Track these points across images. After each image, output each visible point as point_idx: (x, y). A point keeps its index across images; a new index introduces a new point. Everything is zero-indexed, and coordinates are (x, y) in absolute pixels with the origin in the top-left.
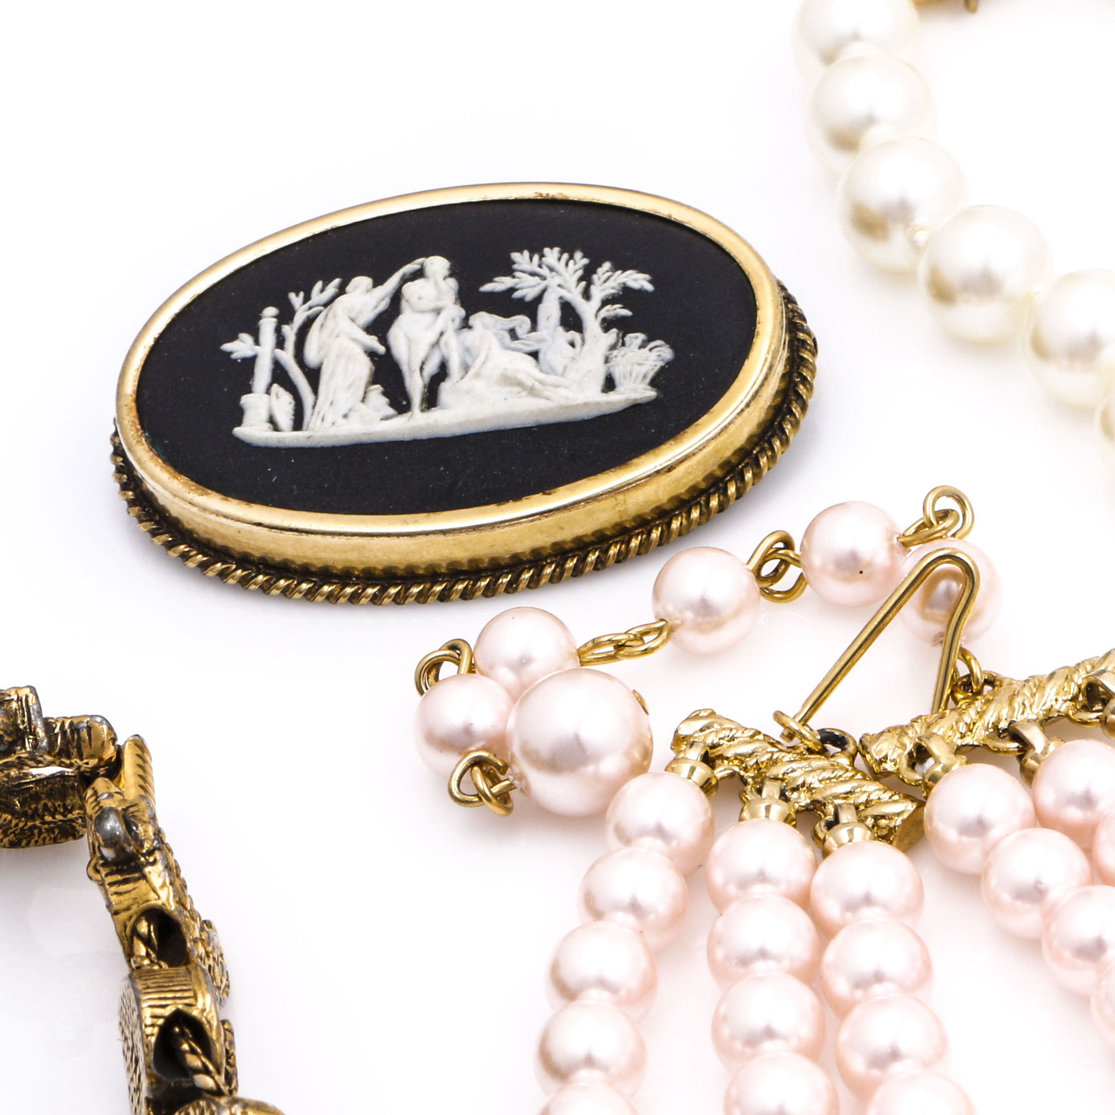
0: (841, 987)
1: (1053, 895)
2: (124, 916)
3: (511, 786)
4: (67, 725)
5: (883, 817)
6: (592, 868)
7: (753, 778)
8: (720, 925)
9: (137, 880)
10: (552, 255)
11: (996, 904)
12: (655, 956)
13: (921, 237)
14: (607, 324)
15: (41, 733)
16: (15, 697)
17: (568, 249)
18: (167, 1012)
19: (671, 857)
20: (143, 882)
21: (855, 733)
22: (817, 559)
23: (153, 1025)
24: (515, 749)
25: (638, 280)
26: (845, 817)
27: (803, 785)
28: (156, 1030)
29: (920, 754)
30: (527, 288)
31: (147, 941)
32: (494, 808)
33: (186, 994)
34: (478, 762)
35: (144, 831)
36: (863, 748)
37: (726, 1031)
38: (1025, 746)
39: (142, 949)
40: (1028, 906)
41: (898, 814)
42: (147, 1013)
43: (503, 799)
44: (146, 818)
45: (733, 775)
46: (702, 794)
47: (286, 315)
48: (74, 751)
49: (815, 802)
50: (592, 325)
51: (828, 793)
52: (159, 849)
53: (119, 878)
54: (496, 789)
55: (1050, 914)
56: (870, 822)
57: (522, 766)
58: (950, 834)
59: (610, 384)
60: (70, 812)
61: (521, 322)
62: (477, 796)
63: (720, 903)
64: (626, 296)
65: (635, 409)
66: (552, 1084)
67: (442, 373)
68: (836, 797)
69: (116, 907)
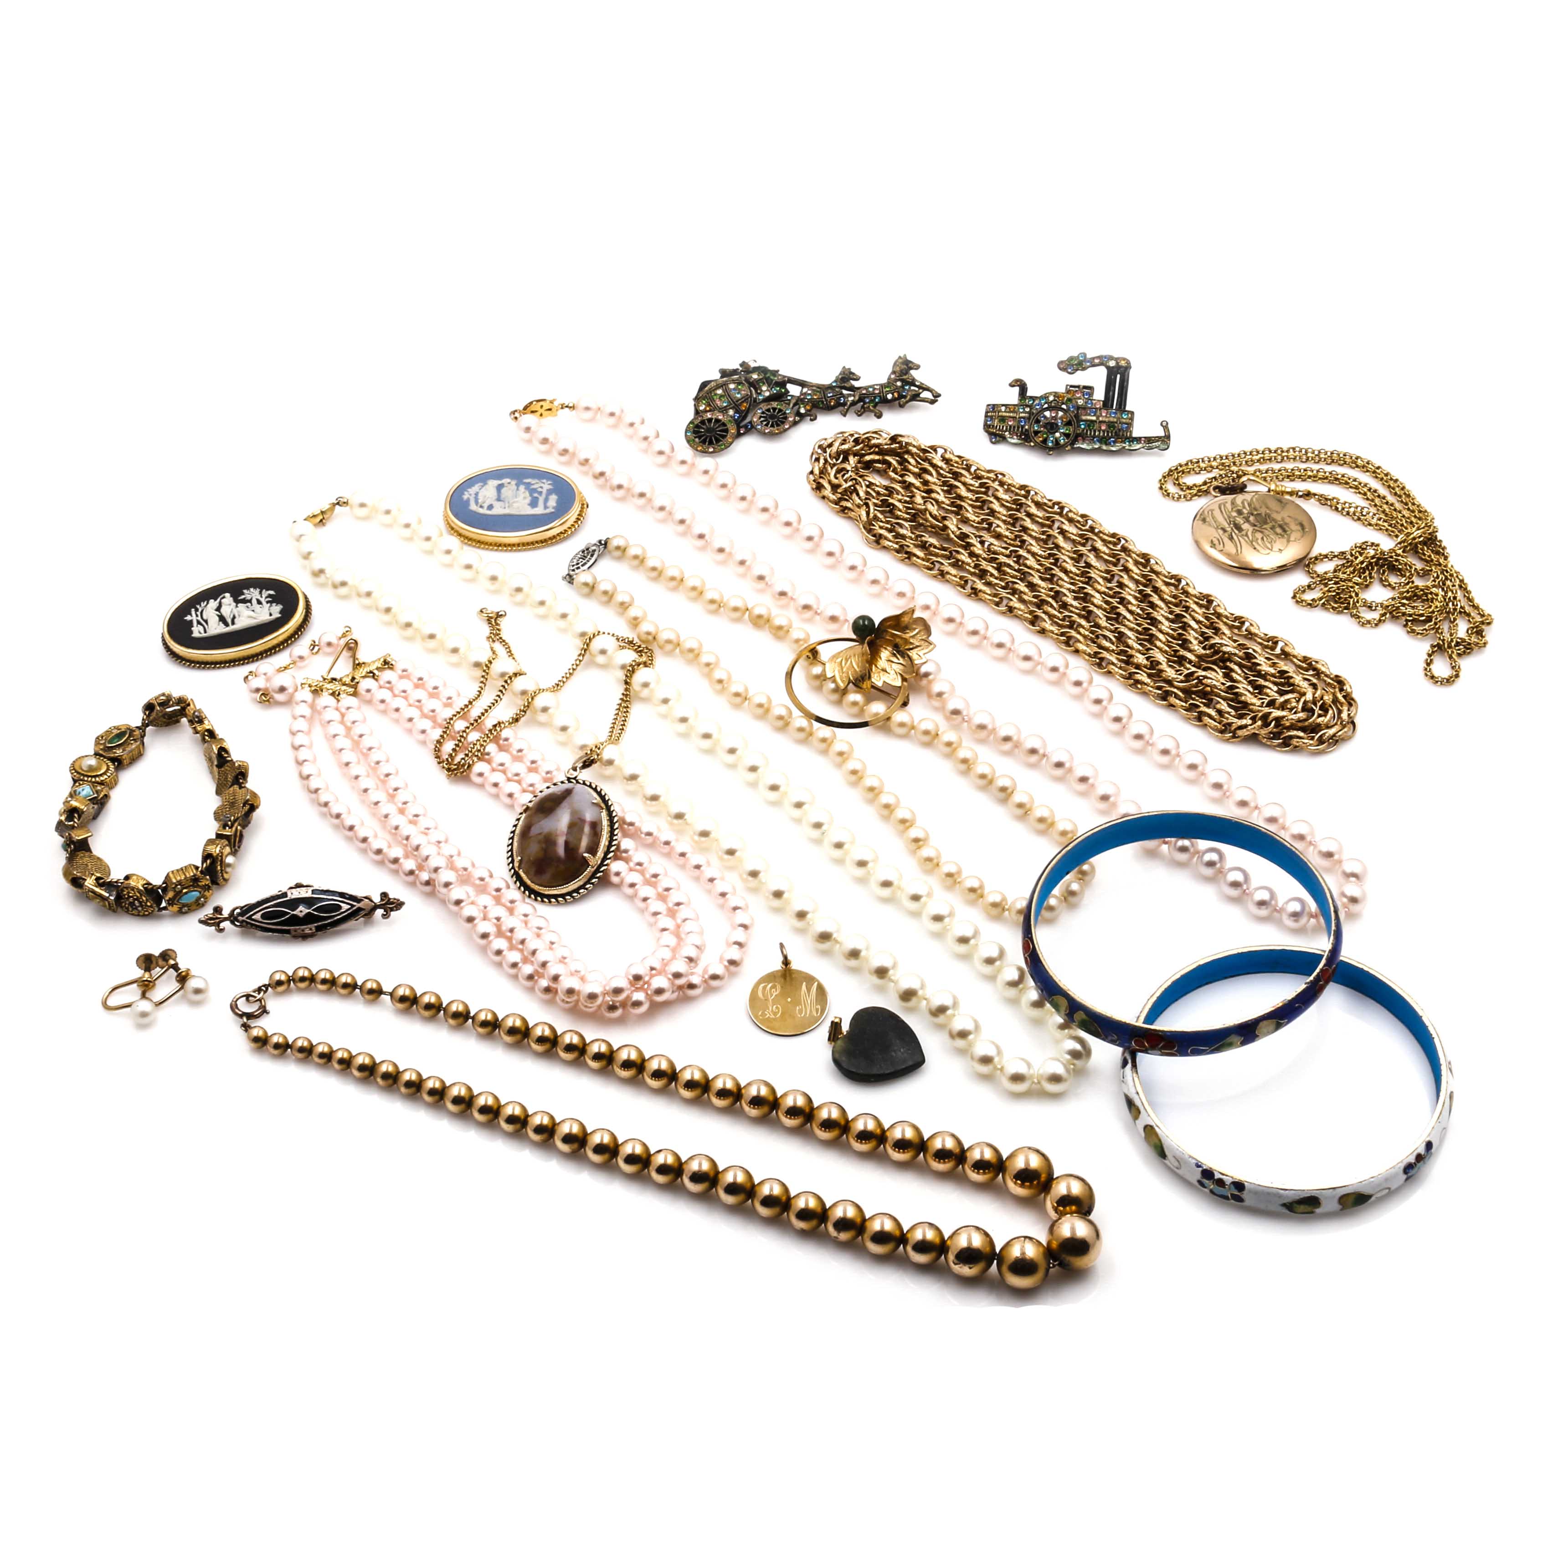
0: (349, 724)
1: (388, 700)
2: (200, 734)
3: (270, 698)
6: (293, 712)
7: (319, 688)
8: (322, 717)
10: (252, 589)
11: (375, 705)
12: (310, 725)
13: (328, 576)
14: (267, 602)
15: (173, 702)
17: (255, 588)
18: (217, 750)
19: (307, 706)
20: (203, 726)
21: (338, 678)
22: (322, 644)
23: (215, 753)
24: (270, 690)
25: (272, 592)
26: (342, 693)
27: (330, 689)
29: (353, 679)
30: (248, 597)
31: (206, 735)
32: (267, 703)
33: (221, 743)
34: (261, 694)
36: (341, 680)
37: (328, 735)
38: (374, 674)
40: (382, 703)
41: (352, 691)
42: (214, 748)
43: (269, 701)
44: (200, 713)
45: (315, 688)
46: (310, 693)
47: (197, 610)
48: (179, 704)
49: (333, 691)
50: (264, 603)
52: (204, 717)
53: (198, 727)
54: (267, 699)
55: (387, 703)
57: (272, 693)
58: (364, 693)
59: (271, 615)
60: (179, 716)
61: (249, 604)
62: (263, 701)
63: (320, 713)
64: (270, 596)
65: (277, 619)
66: (296, 751)
67: (234, 617)
68: (338, 689)
69: (198, 733)
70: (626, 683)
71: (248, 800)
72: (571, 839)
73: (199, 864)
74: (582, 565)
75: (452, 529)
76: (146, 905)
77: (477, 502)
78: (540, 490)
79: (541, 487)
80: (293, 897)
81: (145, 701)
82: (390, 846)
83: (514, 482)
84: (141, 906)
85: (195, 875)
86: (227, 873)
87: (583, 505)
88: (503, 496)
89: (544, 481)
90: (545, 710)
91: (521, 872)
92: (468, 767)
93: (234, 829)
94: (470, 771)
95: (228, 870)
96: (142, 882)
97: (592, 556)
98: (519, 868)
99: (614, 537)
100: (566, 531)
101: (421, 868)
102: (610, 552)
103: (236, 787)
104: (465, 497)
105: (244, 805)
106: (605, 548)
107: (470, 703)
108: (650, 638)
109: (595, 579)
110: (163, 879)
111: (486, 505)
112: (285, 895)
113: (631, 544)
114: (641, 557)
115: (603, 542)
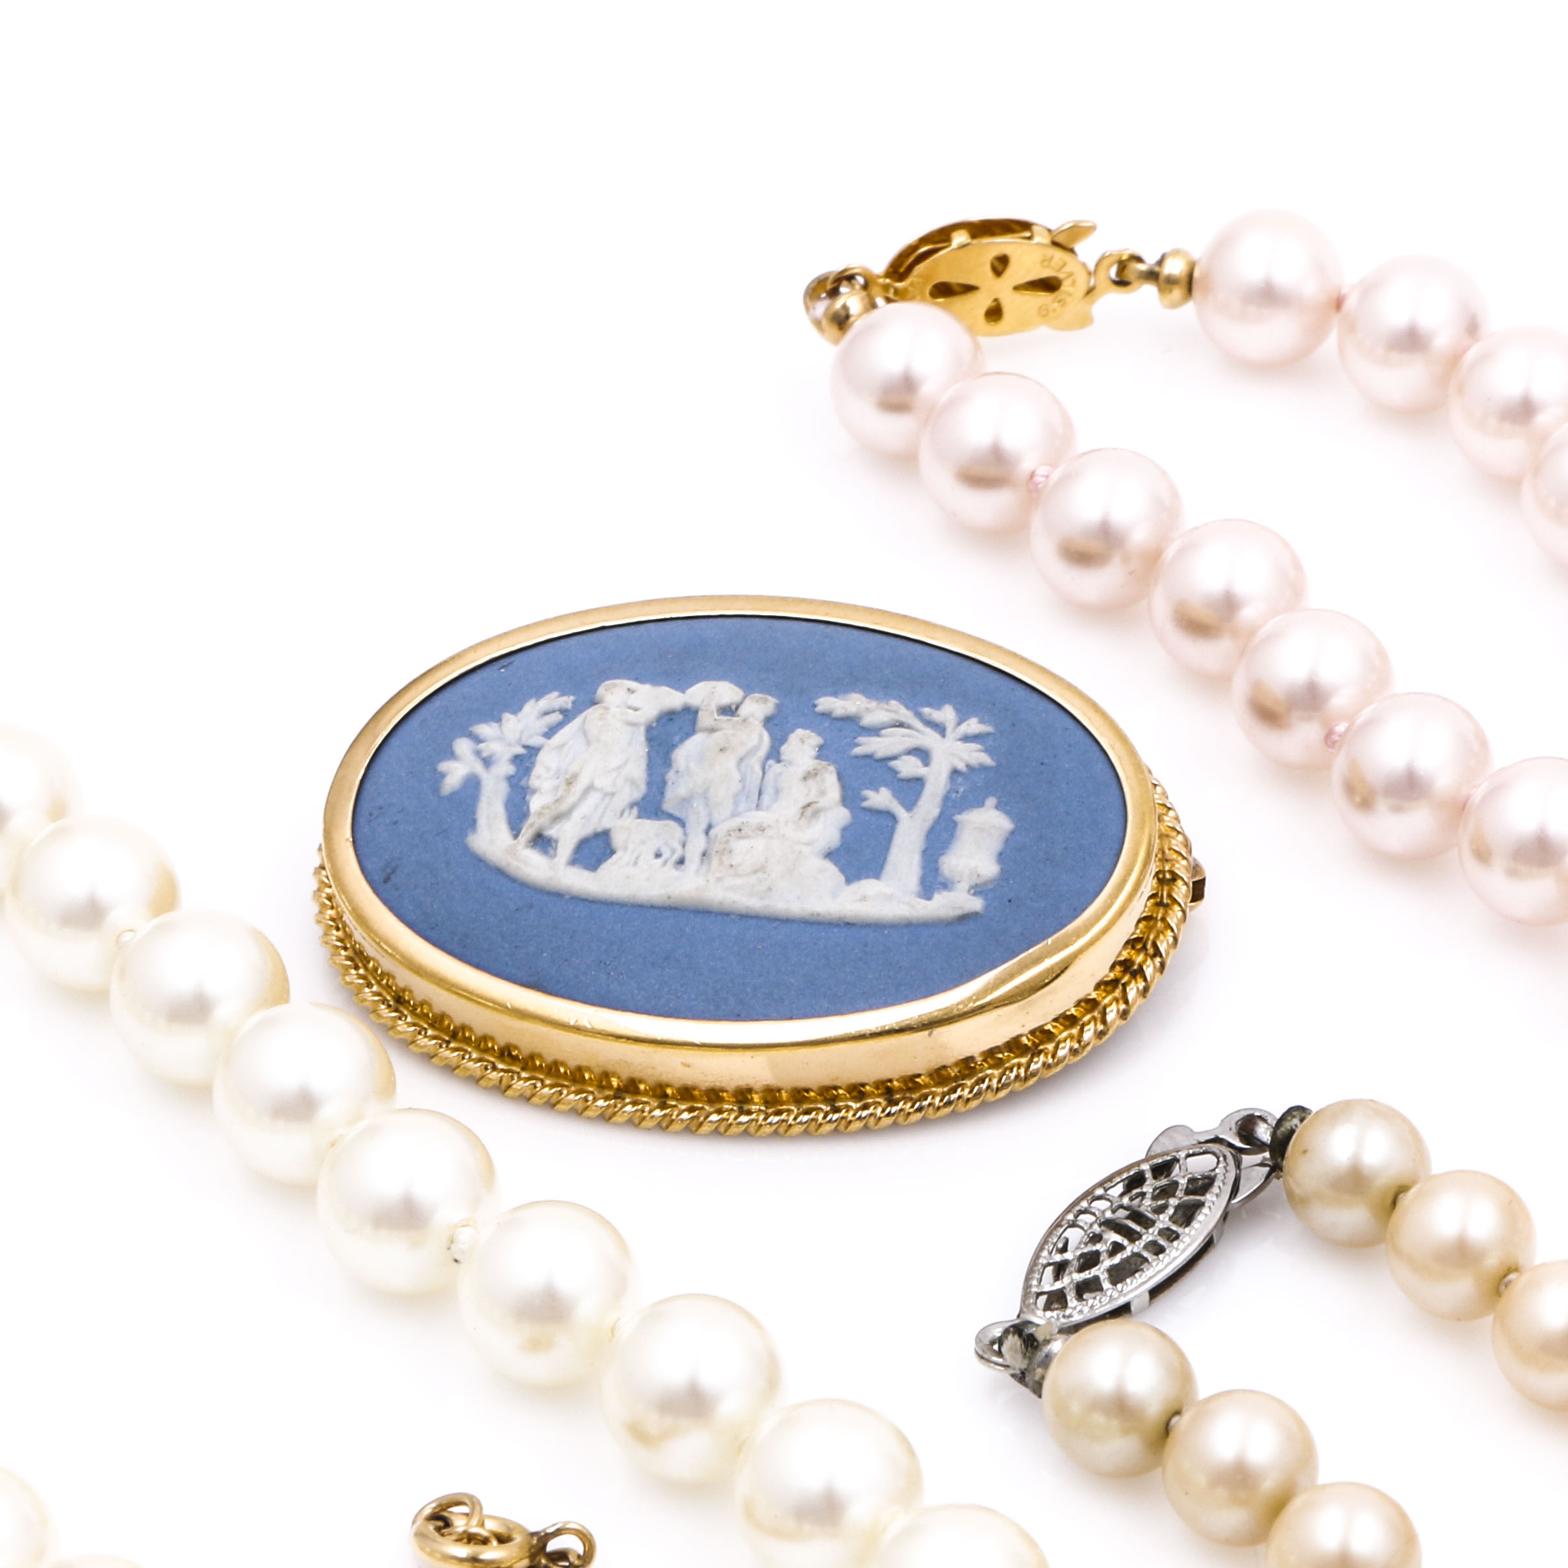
74: (1118, 1275)
75: (359, 958)
77: (517, 814)
78: (908, 767)
79: (923, 754)
83: (758, 707)
87: (1166, 880)
88: (677, 789)
89: (946, 714)
97: (1187, 1215)
99: (1341, 1110)
100: (1043, 1035)
102: (1297, 1202)
104: (455, 773)
106: (1276, 1169)
111: (568, 835)
113: (1437, 1166)
114: (1492, 1262)
115: (1263, 1133)
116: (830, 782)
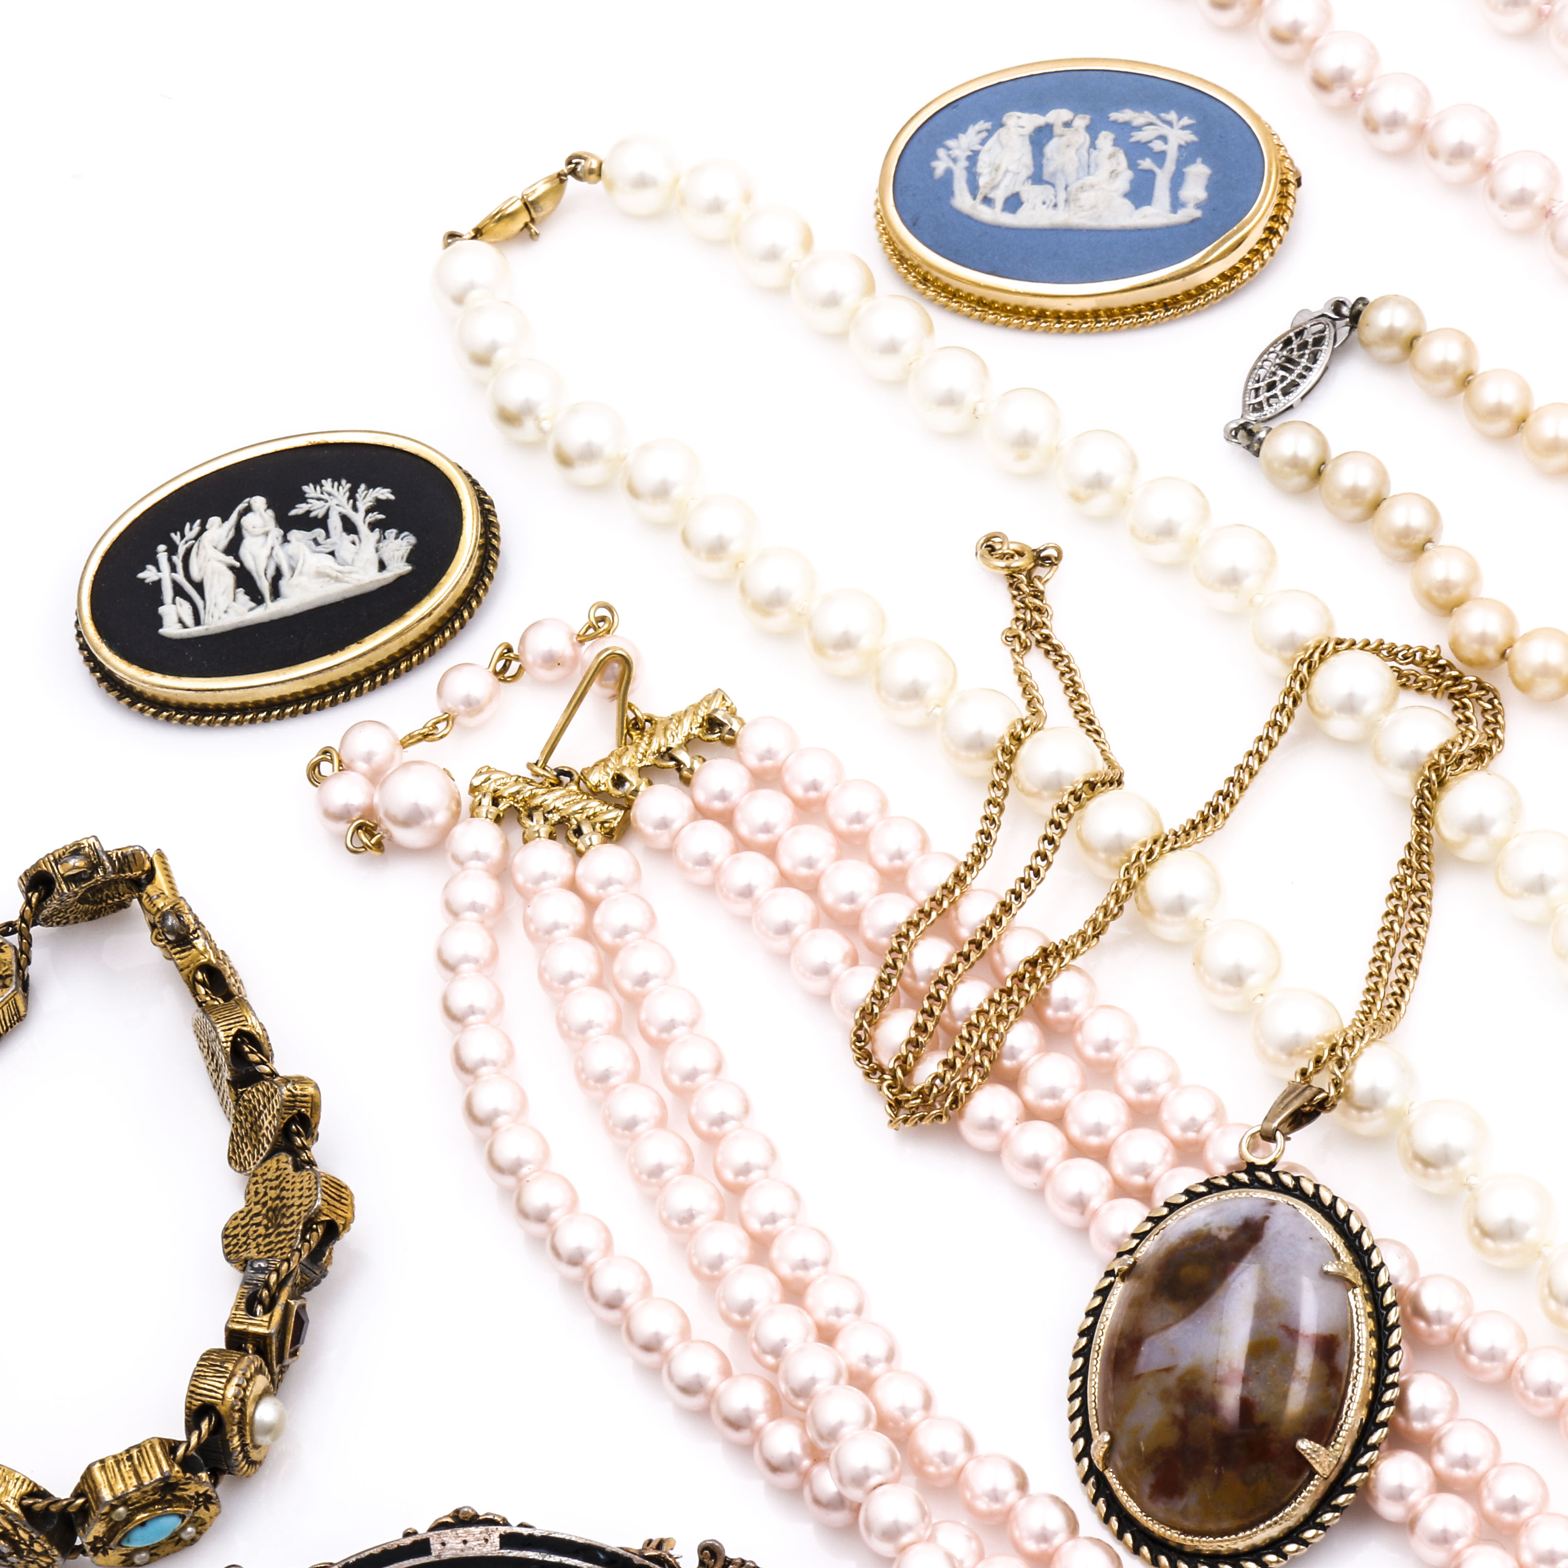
0: (607, 937)
1: (717, 860)
2: (186, 971)
3: (382, 837)
4: (119, 855)
5: (606, 822)
6: (446, 886)
7: (523, 807)
8: (529, 911)
9: (190, 949)
10: (327, 484)
11: (683, 868)
13: (545, 425)
14: (372, 526)
15: (107, 864)
16: (86, 845)
17: (336, 479)
18: (233, 1032)
19: (487, 870)
20: (194, 950)
21: (577, 767)
22: (529, 658)
23: (227, 1042)
24: (381, 815)
25: (384, 493)
26: (586, 829)
27: (554, 808)
28: (229, 1044)
29: (619, 781)
30: (317, 509)
31: (203, 984)
32: (375, 853)
33: (241, 1019)
34: (359, 827)
35: (188, 919)
36: (583, 777)
37: (547, 977)
38: (679, 764)
39: (202, 990)
40: (703, 868)
41: (615, 819)
42: (222, 1035)
43: (379, 846)
44: (187, 911)
45: (511, 806)
46: (495, 825)
47: (172, 549)
48: (127, 869)
49: (563, 817)
50: (363, 528)
51: (570, 811)
52: (199, 929)
53: (179, 949)
54: (374, 841)
55: (718, 871)
56: (598, 826)
57: (387, 825)
58: (649, 830)
59: (382, 566)
60: (123, 896)
61: (319, 532)
62: (363, 847)
63: (526, 895)
64: (379, 505)
65: (401, 580)
66: (457, 1027)
67: (278, 575)
68: (575, 812)
69: (181, 967)
70: (1420, 816)
71: (319, 1211)
72: (1259, 1394)
73: (180, 1434)
74: (1286, 392)
75: (902, 260)
76: (32, 1551)
77: (973, 189)
78: (1158, 146)
79: (1163, 138)
80: (447, 1555)
81: (27, 863)
82: (727, 1372)
83: (1081, 122)
84: (18, 1551)
85: (165, 1478)
86: (256, 1447)
87: (1285, 183)
88: (1049, 169)
89: (1172, 116)
90: (1179, 907)
91: (1109, 1475)
92: (955, 1101)
93: (278, 1311)
94: (961, 1115)
95: (260, 1440)
96: (15, 1491)
97: (1314, 359)
98: (1107, 1458)
99: (1383, 301)
100: (1236, 269)
101: (818, 1456)
102: (1365, 345)
103: (285, 1159)
104: (940, 167)
105: (308, 1227)
106: (1353, 329)
107: (959, 878)
108: (1491, 653)
109: (1323, 444)
110: (75, 1480)
111: (999, 196)
112: (422, 1547)
113: (1430, 326)
114: (1460, 371)
115: (1345, 311)
116: (1122, 158)
